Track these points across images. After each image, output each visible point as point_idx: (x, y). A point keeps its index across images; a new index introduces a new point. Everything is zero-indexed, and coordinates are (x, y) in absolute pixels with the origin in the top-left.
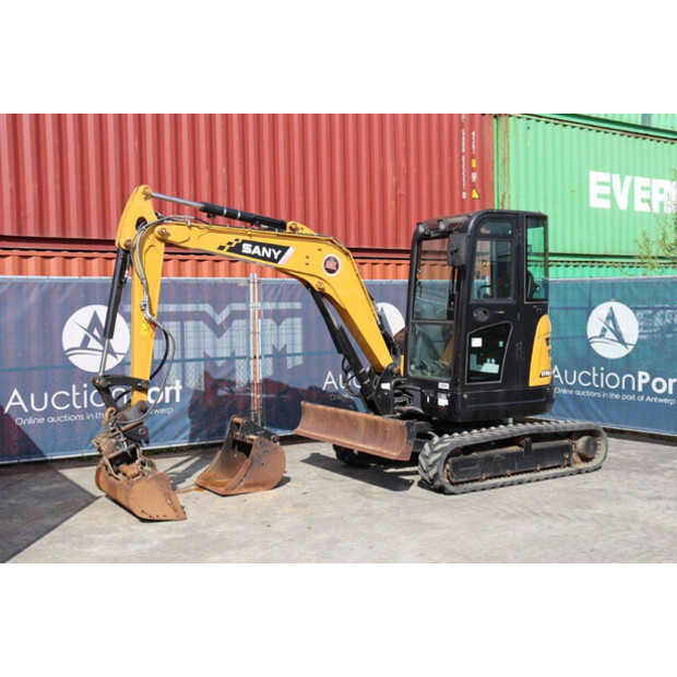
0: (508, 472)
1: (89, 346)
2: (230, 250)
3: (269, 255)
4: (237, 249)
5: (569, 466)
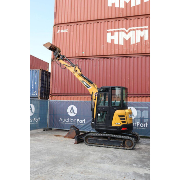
0: (103, 144)
5: (122, 147)
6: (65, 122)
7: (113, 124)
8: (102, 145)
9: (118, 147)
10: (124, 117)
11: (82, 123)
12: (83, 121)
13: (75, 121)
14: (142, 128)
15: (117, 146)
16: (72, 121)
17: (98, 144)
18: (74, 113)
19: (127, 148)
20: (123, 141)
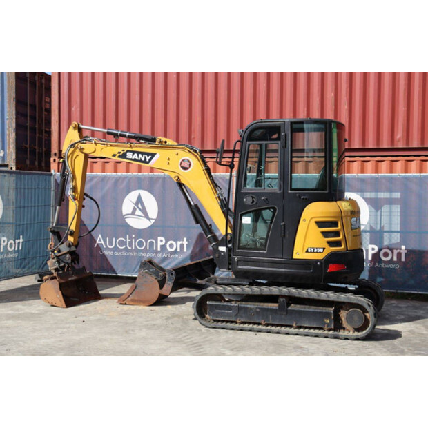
0: (262, 322)
1: (136, 213)
2: (119, 157)
3: (143, 159)
4: (124, 156)
5: (330, 330)
6: (116, 249)
7: (299, 253)
8: (260, 327)
9: (316, 331)
10: (337, 226)
11: (176, 252)
12: (179, 243)
13: (151, 244)
14: (387, 266)
15: (310, 328)
16: (140, 244)
17: (245, 323)
18: (146, 216)
19: (346, 333)
20: (334, 311)
